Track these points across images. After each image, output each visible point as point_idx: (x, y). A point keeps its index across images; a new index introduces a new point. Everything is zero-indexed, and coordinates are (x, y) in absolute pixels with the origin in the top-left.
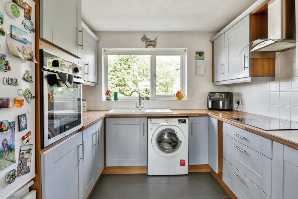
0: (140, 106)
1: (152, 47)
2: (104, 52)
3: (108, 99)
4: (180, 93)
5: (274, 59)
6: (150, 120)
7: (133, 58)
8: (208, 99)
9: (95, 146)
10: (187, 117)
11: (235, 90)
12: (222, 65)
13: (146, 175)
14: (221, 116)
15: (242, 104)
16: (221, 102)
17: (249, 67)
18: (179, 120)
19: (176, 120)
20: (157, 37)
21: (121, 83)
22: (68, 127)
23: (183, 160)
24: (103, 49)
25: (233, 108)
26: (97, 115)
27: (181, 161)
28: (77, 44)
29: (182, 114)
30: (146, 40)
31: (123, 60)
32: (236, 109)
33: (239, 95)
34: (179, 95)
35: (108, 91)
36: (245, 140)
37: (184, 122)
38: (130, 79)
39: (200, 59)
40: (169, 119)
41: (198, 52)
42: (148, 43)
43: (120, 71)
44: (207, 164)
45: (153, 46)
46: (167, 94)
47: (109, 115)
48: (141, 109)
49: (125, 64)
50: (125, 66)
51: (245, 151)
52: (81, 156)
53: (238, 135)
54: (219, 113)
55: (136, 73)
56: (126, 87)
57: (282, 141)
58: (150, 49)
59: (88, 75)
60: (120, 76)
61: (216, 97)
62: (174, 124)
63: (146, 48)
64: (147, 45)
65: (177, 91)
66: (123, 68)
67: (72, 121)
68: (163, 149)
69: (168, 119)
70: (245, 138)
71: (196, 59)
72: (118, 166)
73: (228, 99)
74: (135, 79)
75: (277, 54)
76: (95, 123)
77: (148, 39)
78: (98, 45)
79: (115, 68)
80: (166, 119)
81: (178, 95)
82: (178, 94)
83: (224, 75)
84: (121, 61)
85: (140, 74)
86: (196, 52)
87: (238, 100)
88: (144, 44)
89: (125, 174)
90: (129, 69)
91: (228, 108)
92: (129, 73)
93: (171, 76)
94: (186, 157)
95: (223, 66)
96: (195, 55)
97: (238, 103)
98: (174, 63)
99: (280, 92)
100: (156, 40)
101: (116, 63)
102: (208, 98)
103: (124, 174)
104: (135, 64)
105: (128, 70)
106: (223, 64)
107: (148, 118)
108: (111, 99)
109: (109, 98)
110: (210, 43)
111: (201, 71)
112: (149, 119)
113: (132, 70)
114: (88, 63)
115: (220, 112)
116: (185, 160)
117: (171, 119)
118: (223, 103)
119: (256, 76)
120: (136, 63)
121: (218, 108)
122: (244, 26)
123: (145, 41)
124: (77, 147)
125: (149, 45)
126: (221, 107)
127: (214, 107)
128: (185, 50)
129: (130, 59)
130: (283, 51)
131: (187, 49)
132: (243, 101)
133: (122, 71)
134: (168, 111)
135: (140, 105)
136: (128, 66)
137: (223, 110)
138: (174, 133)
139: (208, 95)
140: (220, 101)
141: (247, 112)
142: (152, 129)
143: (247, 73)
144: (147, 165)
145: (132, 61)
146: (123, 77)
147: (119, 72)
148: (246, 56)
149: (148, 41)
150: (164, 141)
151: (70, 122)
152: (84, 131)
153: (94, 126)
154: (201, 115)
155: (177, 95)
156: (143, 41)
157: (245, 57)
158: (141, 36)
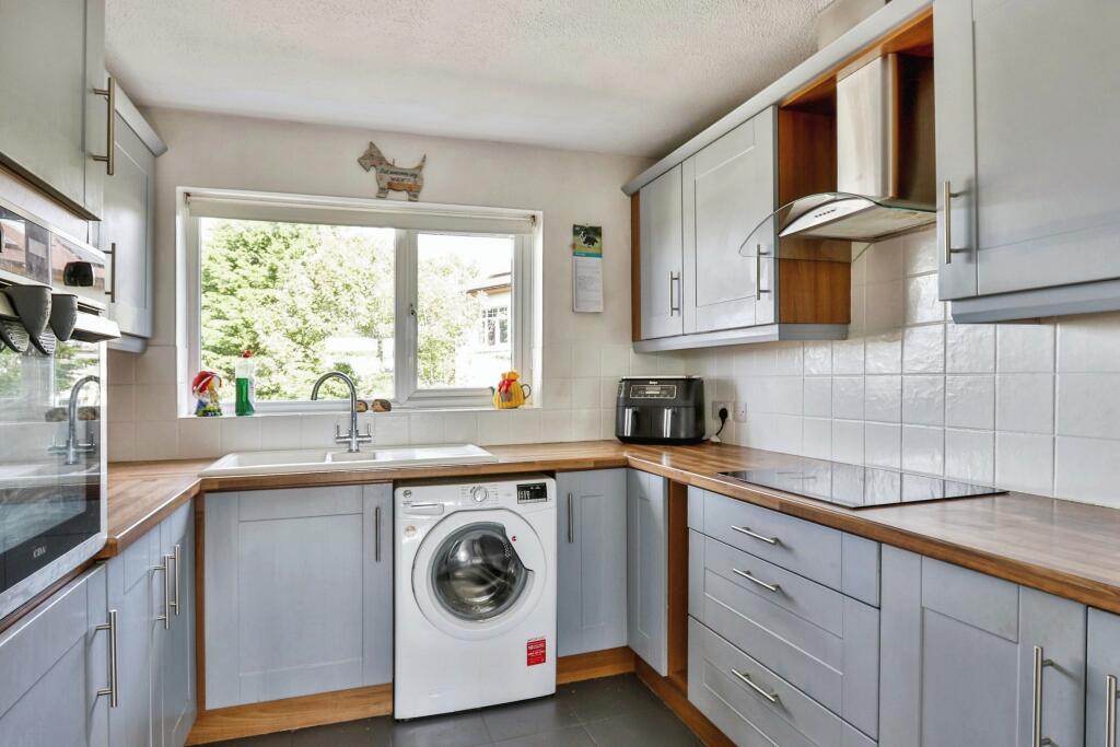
0: (352, 436)
1: (404, 195)
2: (187, 203)
3: (204, 411)
4: (513, 380)
5: (847, 265)
6: (405, 494)
7: (291, 242)
8: (621, 404)
9: (158, 625)
10: (551, 474)
11: (709, 371)
12: (672, 279)
13: (391, 722)
14: (669, 462)
15: (736, 419)
16: (667, 414)
17: (772, 289)
18: (521, 488)
19: (511, 487)
20: (425, 157)
21: (235, 340)
22: (40, 551)
23: (539, 642)
24: (180, 190)
25: (703, 434)
26: (160, 481)
27: (529, 644)
28: (83, 147)
29: (532, 463)
30: (379, 167)
31: (246, 244)
32: (715, 439)
33: (726, 386)
34: (513, 388)
35: (203, 376)
36: (778, 548)
37: (539, 493)
38: (277, 323)
39: (588, 255)
40: (482, 485)
41: (582, 228)
42: (387, 178)
43: (232, 292)
44: (625, 644)
45: (408, 192)
46: (432, 387)
47: (221, 482)
48: (358, 451)
49: (255, 262)
50: (253, 271)
51: (778, 587)
52: (99, 683)
53: (748, 529)
54: (661, 454)
55: (304, 303)
56: (262, 356)
57: (917, 545)
58: (397, 203)
59: (113, 301)
60: (232, 314)
61: (647, 395)
62: (500, 505)
63: (379, 197)
64: (384, 184)
65: (504, 375)
66: (244, 277)
67: (60, 520)
68: (460, 607)
69: (477, 485)
70: (777, 541)
71: (574, 255)
72: (263, 698)
73: (691, 402)
74: (300, 325)
75: (856, 248)
76: (160, 522)
77: (388, 164)
78: (155, 168)
79: (208, 276)
80: (470, 486)
81: (506, 391)
82: (509, 385)
83: (679, 313)
84: (234, 248)
85: (320, 305)
86: (575, 226)
87: (721, 407)
88: (370, 179)
89: (296, 731)
90: (271, 284)
91: (691, 435)
92: (272, 301)
93: (448, 314)
94: (546, 630)
95: (675, 282)
96: (569, 238)
97: (723, 414)
98: (458, 265)
99: (868, 378)
100: (420, 168)
101: (211, 258)
102: (618, 398)
103: (289, 731)
104: (296, 266)
105: (267, 287)
106: (675, 276)
107: (397, 483)
108: (219, 410)
109: (210, 406)
110: (626, 197)
111: (594, 299)
112: (400, 491)
113: (285, 291)
114: (113, 245)
115: (665, 449)
116: (544, 642)
117: (488, 486)
118: (675, 417)
119: (795, 322)
120: (300, 261)
121: (657, 436)
122: (754, 144)
123: (373, 171)
124: (82, 643)
125: (391, 187)
126: (667, 433)
127: (644, 434)
128: (534, 217)
129: (276, 245)
130: (876, 239)
131: (539, 214)
132: (741, 408)
133: (240, 293)
134: (472, 454)
135: (353, 431)
136: (267, 274)
137: (674, 442)
138: (501, 538)
139: (620, 387)
140: (663, 408)
141: (754, 445)
142: (413, 528)
143: (766, 309)
144: (391, 681)
145: (287, 254)
146: (243, 315)
147: (224, 293)
148: (762, 250)
149: (386, 172)
150: (459, 574)
151: (50, 527)
152: (114, 565)
153: (154, 535)
154: (600, 465)
155: (504, 389)
156: (367, 170)
157: (759, 253)
158: (359, 149)
